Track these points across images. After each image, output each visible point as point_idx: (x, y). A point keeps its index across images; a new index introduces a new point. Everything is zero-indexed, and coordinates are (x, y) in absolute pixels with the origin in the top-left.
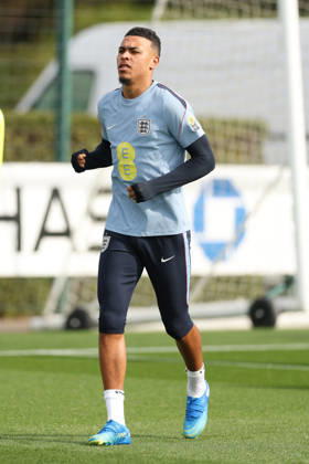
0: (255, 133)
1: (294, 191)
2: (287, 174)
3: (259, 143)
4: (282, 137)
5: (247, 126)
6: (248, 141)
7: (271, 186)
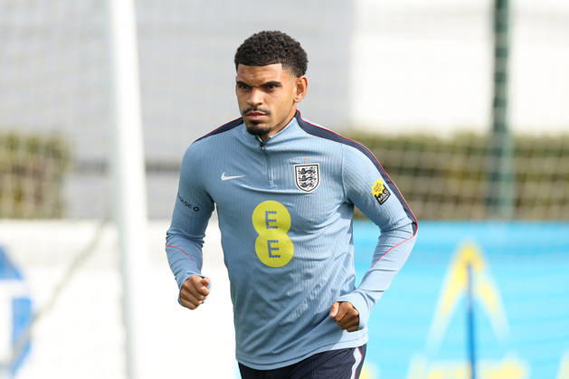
0: (51, 161)
1: (122, 267)
2: (109, 235)
3: (58, 179)
4: (101, 168)
5: (34, 146)
6: (38, 174)
7: (81, 258)
